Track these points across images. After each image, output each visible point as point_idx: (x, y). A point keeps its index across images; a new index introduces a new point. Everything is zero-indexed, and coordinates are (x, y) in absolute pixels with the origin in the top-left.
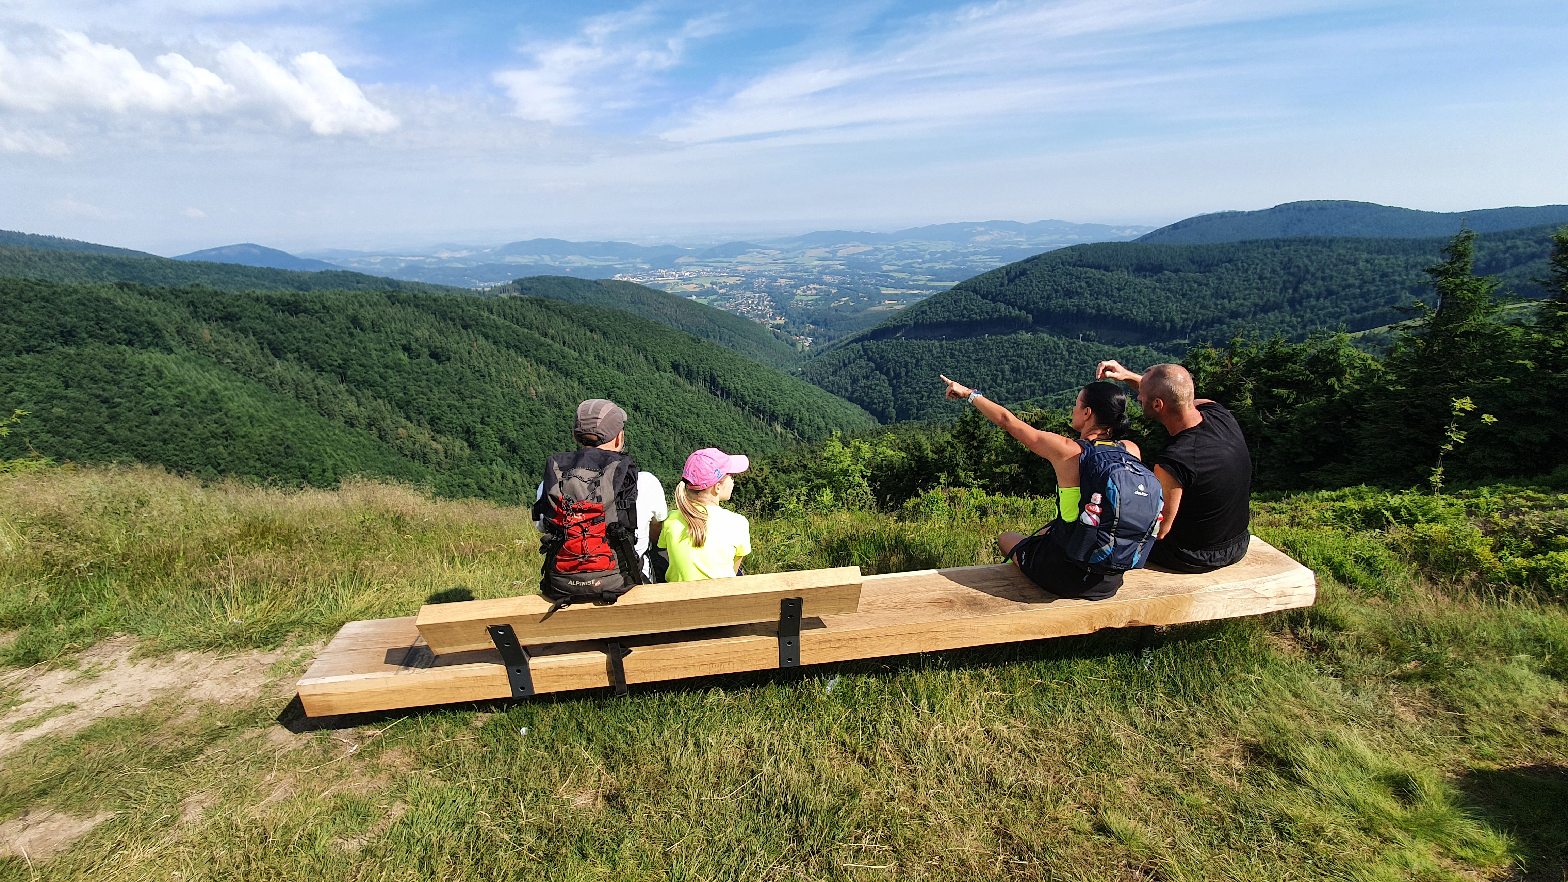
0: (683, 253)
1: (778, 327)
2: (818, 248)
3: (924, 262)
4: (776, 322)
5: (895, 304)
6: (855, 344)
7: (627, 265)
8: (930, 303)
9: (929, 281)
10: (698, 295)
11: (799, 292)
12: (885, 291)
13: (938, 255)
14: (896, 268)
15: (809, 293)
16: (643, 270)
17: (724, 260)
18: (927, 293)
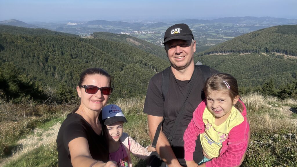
3: (222, 30)
7: (125, 29)
8: (224, 44)
9: (224, 36)
12: (208, 39)
13: (227, 28)
14: (212, 32)
16: (130, 31)
17: (156, 28)
18: (223, 40)
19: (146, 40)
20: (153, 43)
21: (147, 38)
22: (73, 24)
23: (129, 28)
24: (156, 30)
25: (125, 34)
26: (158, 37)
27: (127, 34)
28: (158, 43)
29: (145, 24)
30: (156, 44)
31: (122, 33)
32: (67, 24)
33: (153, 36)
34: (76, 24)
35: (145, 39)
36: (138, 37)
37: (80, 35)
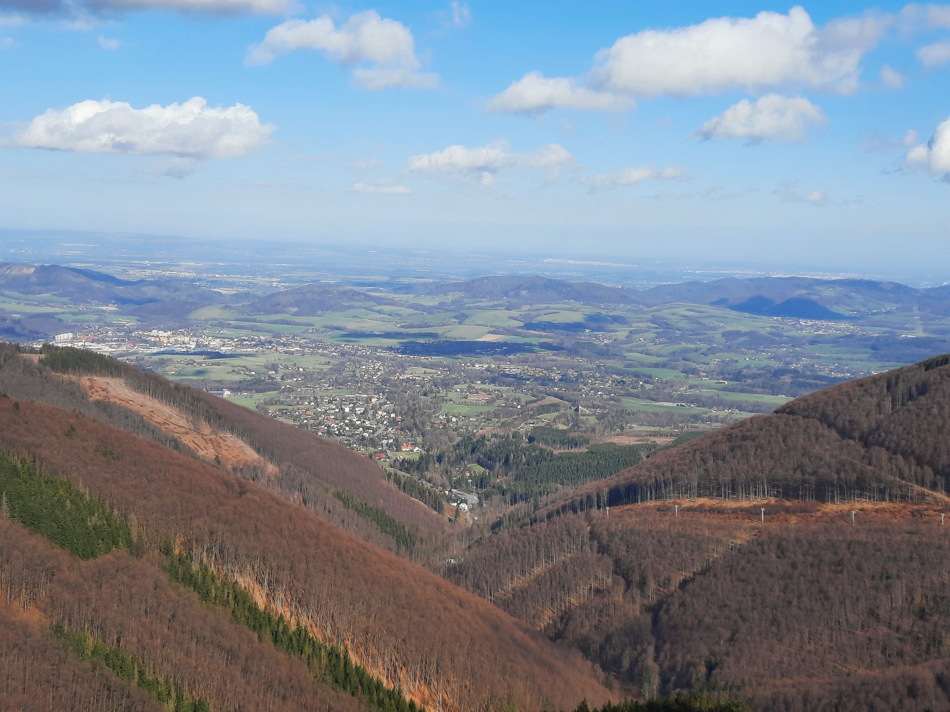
0: (208, 299)
1: (406, 465)
2: (493, 307)
3: (712, 351)
4: (401, 456)
5: (655, 434)
6: (570, 515)
7: (86, 317)
8: (730, 438)
9: (724, 389)
10: (237, 388)
11: (451, 395)
12: (630, 404)
13: (742, 339)
14: (654, 359)
15: (472, 398)
16: (119, 327)
17: (298, 319)
18: (722, 414)
19: (227, 393)
20: (272, 410)
21: (237, 378)
23: (111, 308)
24: (299, 330)
25: (79, 345)
26: (308, 377)
27: (94, 347)
28: (310, 414)
29: (223, 291)
30: (295, 418)
31: (63, 340)
33: (274, 367)
35: (221, 385)
36: (170, 373)
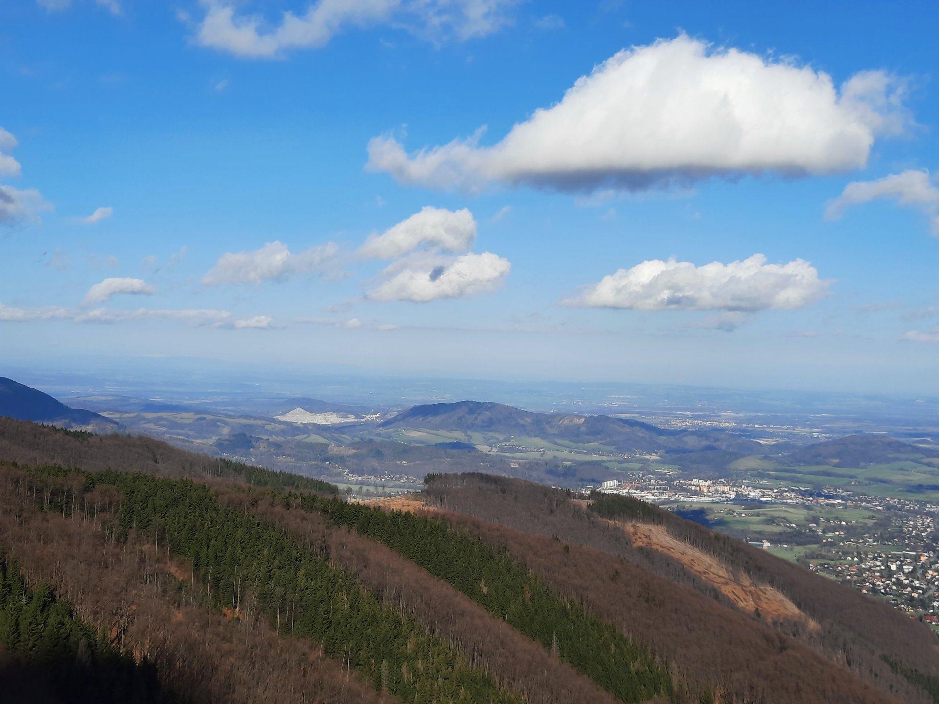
0: (748, 449)
7: (631, 465)
10: (777, 540)
16: (662, 476)
17: (839, 471)
19: (766, 545)
20: (813, 564)
21: (777, 529)
22: (319, 419)
23: (654, 457)
24: (841, 481)
25: (623, 492)
26: (852, 531)
27: (637, 494)
28: (854, 570)
29: (763, 441)
30: (838, 574)
31: (609, 487)
32: (282, 418)
33: (815, 520)
34: (333, 419)
35: (761, 536)
37: (342, 487)
